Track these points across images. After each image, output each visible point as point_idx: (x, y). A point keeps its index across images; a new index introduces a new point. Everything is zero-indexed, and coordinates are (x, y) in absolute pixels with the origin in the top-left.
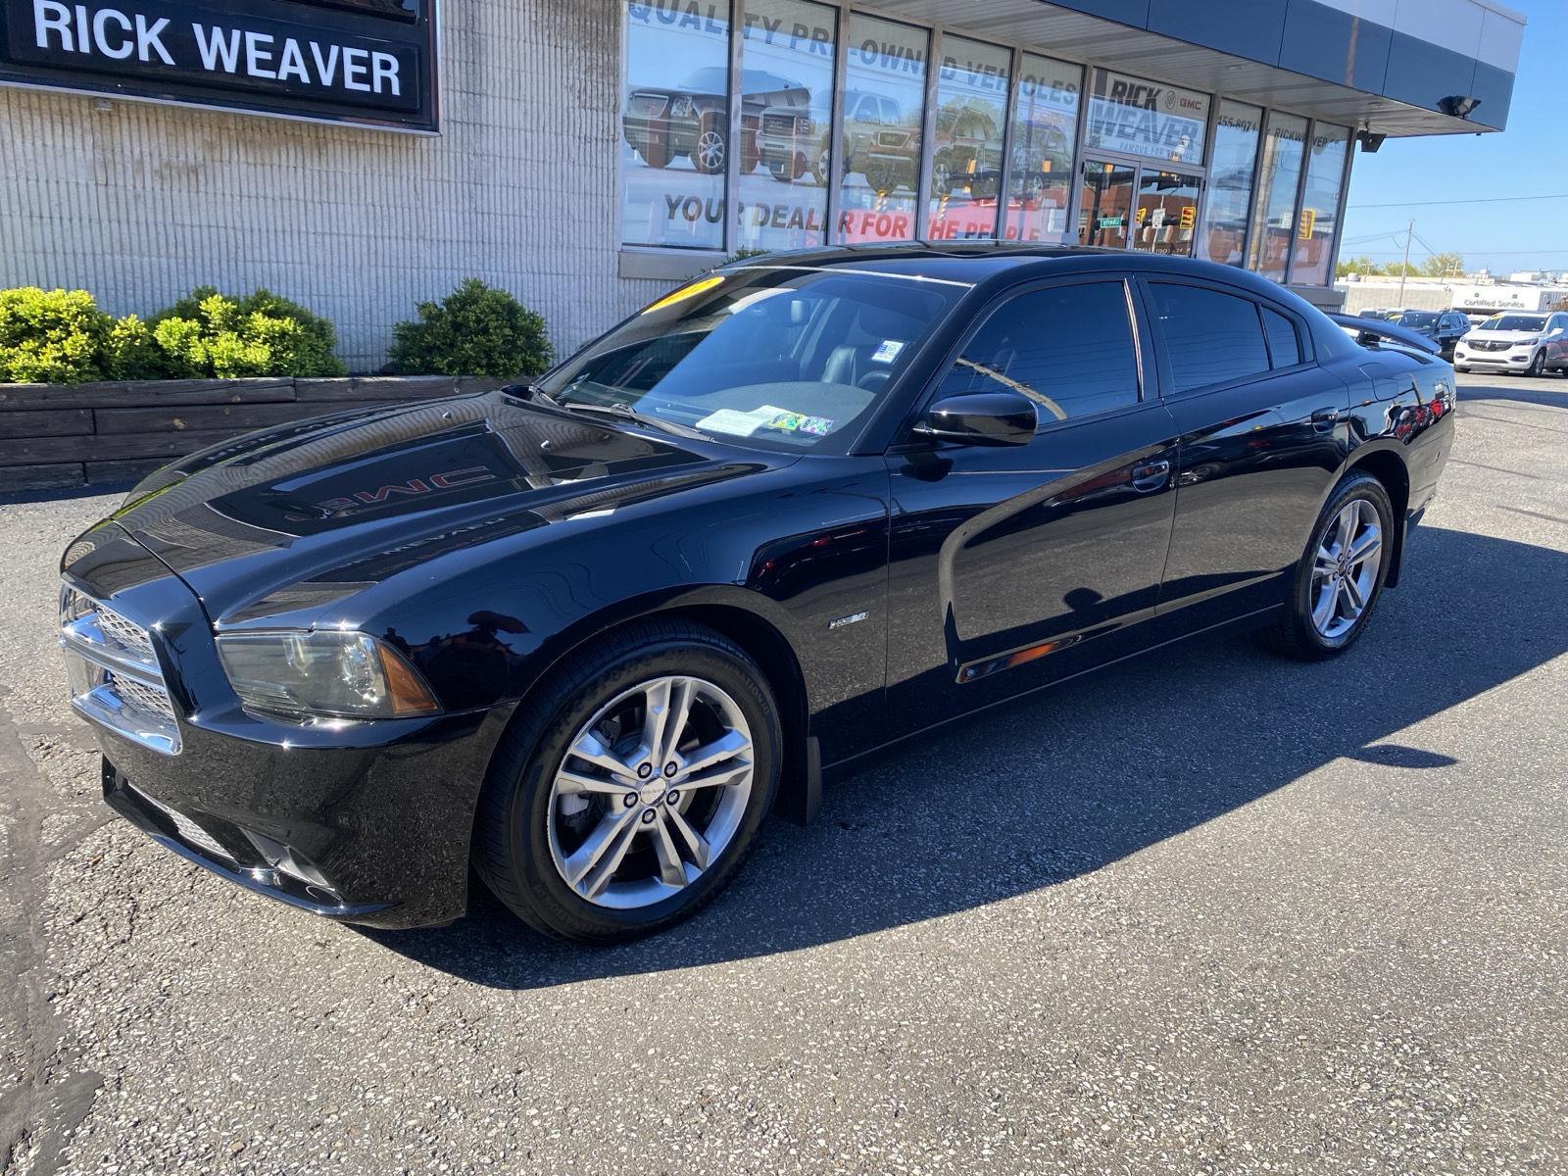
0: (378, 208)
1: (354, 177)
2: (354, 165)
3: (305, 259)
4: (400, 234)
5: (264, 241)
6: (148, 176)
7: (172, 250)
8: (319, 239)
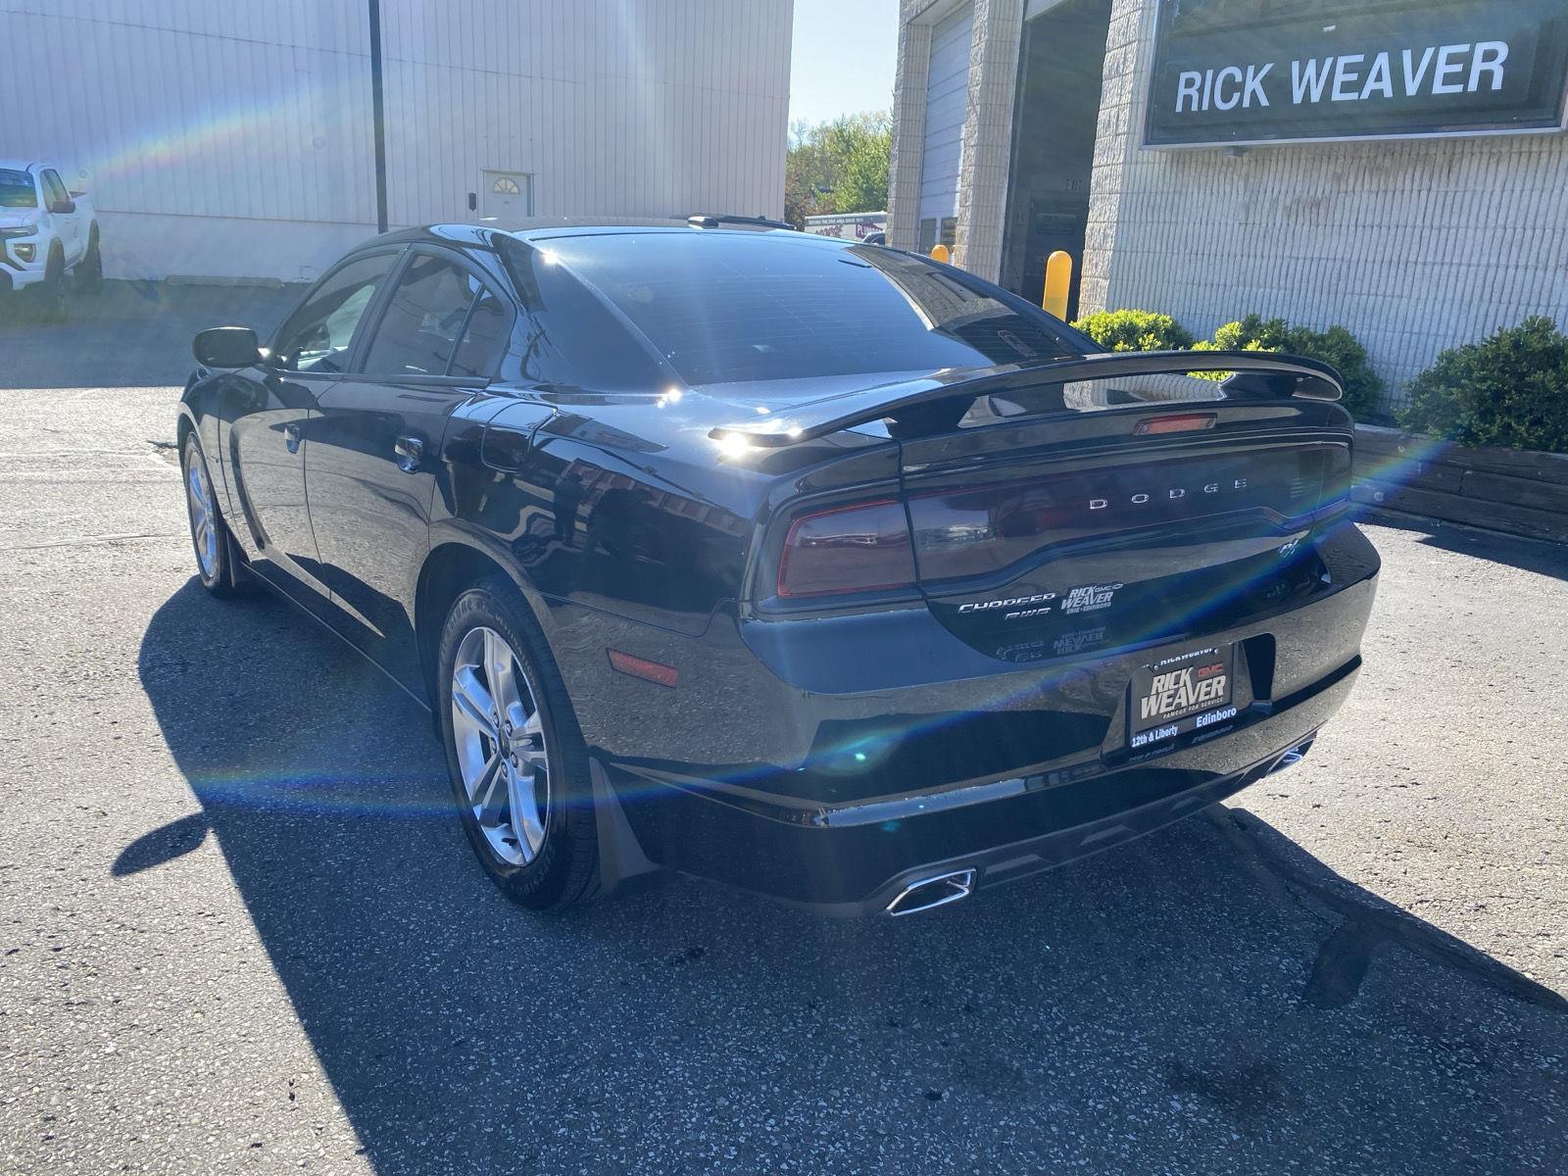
0: (1510, 231)
1: (1487, 196)
2: (1490, 181)
3: (1406, 292)
4: (1532, 262)
5: (1368, 273)
6: (1279, 212)
7: (1282, 282)
8: (1428, 270)
